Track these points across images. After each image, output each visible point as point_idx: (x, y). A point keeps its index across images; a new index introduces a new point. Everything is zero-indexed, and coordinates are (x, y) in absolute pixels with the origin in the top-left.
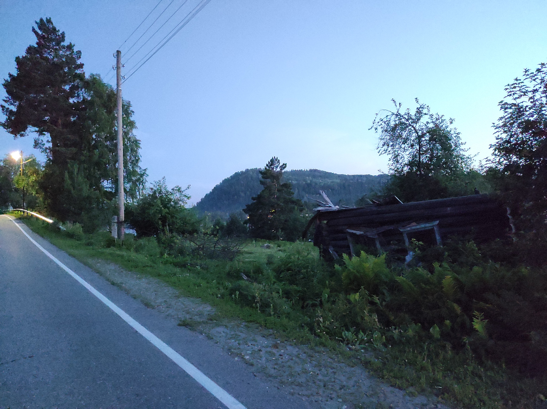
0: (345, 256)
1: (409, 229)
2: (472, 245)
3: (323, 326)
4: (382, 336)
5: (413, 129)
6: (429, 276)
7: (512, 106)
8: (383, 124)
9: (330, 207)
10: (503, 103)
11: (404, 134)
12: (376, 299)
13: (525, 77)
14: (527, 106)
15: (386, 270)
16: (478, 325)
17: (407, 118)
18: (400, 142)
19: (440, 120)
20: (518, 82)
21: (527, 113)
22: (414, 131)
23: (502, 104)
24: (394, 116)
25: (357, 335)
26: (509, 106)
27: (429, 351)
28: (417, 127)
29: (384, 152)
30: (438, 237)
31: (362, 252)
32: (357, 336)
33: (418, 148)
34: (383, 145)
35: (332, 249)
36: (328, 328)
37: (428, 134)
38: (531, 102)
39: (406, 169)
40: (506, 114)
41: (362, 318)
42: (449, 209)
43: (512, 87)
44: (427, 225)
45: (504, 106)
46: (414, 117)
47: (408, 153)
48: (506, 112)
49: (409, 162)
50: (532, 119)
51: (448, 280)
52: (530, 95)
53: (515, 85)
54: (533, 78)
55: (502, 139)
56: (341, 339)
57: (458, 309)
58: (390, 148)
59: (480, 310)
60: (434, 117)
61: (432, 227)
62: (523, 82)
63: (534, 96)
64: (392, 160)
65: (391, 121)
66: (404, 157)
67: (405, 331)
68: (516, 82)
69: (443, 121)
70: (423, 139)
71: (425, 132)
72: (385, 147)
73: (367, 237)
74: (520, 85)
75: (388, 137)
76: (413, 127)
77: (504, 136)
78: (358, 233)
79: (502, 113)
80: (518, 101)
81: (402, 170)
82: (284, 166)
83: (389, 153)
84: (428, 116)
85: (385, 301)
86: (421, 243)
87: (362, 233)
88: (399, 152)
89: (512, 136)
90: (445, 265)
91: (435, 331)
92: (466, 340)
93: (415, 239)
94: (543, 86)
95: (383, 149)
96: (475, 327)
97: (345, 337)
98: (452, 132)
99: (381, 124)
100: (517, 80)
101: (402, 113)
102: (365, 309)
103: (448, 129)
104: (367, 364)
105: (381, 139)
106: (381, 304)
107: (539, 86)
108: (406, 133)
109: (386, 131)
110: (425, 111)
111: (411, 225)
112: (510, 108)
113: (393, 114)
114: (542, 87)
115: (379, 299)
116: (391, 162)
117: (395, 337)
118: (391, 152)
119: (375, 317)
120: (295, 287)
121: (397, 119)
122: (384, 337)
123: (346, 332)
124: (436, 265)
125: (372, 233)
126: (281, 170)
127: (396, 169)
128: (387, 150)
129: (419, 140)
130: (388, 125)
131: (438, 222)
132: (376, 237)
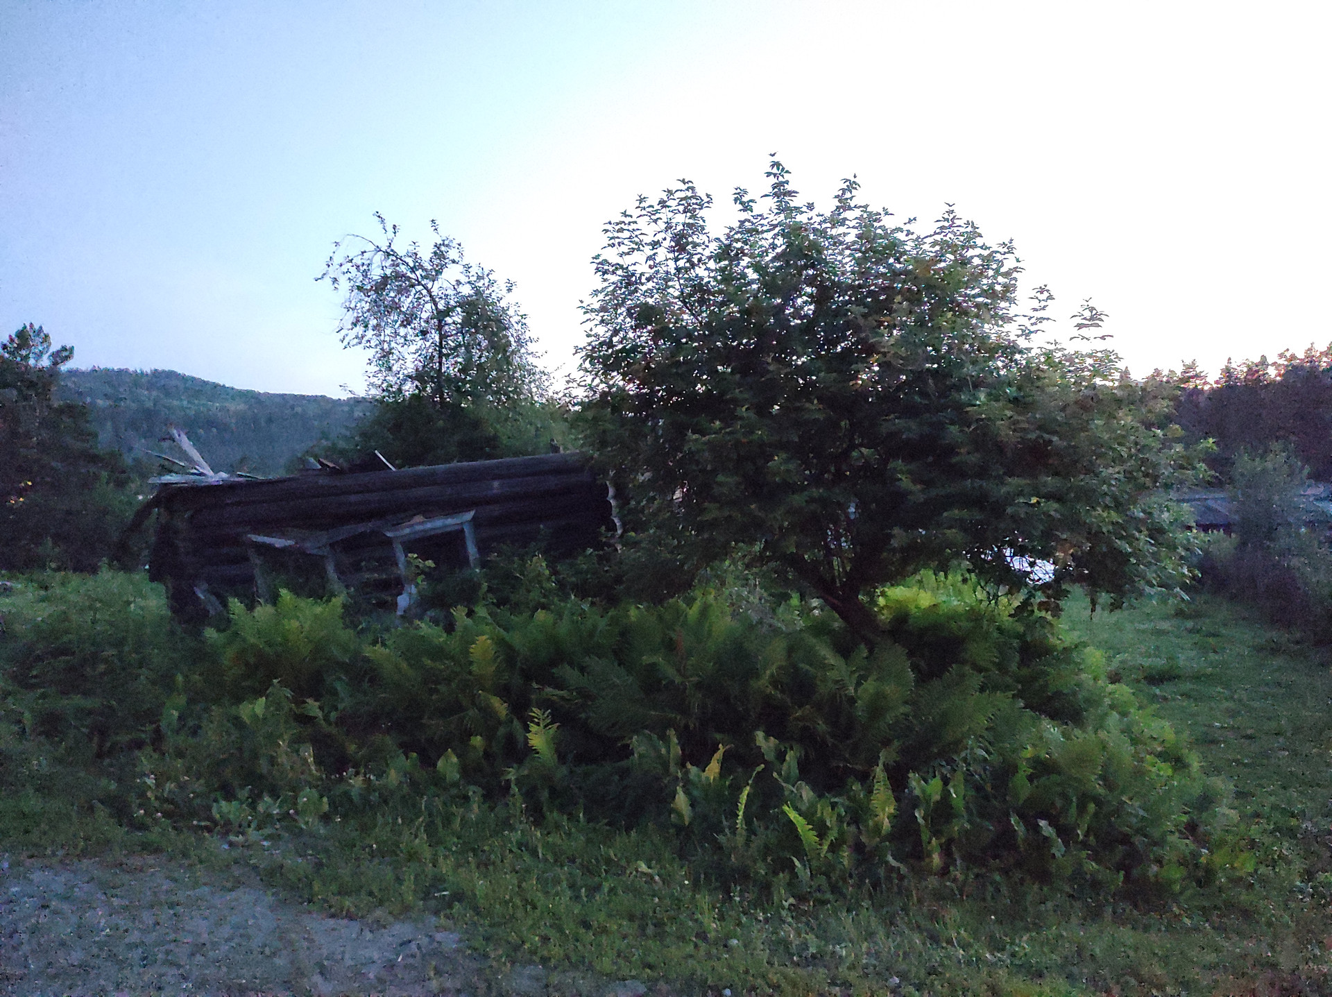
0: (236, 605)
1: (407, 531)
2: (539, 564)
3: (157, 798)
4: (322, 797)
5: (424, 292)
6: (441, 640)
7: (617, 269)
8: (353, 270)
9: (201, 474)
10: (600, 260)
11: (406, 303)
12: (313, 707)
13: (639, 212)
14: (642, 274)
15: (346, 635)
16: (539, 738)
17: (412, 264)
18: (396, 322)
19: (487, 280)
20: (627, 220)
21: (644, 288)
22: (428, 298)
23: (598, 261)
24: (380, 255)
25: (253, 806)
26: (611, 269)
27: (430, 815)
28: (435, 291)
29: (356, 340)
30: (472, 550)
31: (284, 592)
32: (254, 809)
33: (437, 338)
34: (355, 324)
35: (205, 586)
36: (171, 802)
37: (459, 309)
38: (651, 267)
39: (409, 388)
40: (606, 284)
41: (272, 761)
42: (496, 484)
43: (617, 228)
44: (450, 521)
45: (603, 268)
46: (427, 266)
47: (413, 348)
48: (605, 280)
49: (417, 370)
50: (651, 301)
51: (483, 646)
52: (648, 251)
53: (623, 226)
54: (653, 217)
55: (597, 335)
56: (208, 823)
57: (500, 707)
58: (370, 333)
59: (545, 704)
60: (473, 271)
61: (459, 527)
62: (636, 222)
63: (654, 254)
64: (374, 363)
65: (374, 266)
66: (404, 359)
67: (379, 776)
68: (623, 219)
69: (492, 283)
70: (449, 320)
71: (452, 303)
72: (359, 329)
73: (304, 553)
74: (630, 228)
75: (367, 307)
76: (426, 288)
77: (601, 330)
78: (279, 542)
79: (597, 282)
80: (627, 261)
81: (400, 390)
82: (65, 354)
83: (368, 345)
84: (461, 268)
85: (336, 709)
86: (430, 563)
87: (290, 543)
88: (393, 345)
89: (616, 332)
90: (481, 611)
91: (448, 765)
92: (512, 774)
93: (416, 555)
94: (669, 236)
95: (352, 334)
96: (531, 743)
97: (218, 816)
98: (511, 312)
99: (348, 271)
100: (625, 214)
101: (401, 253)
102: (280, 736)
103: (503, 304)
104: (272, 876)
105: (348, 309)
106: (326, 718)
107: (662, 235)
108: (409, 300)
109: (360, 288)
110: (453, 254)
111: (412, 522)
112: (614, 273)
113: (378, 249)
114: (668, 239)
115: (321, 708)
116: (374, 368)
117: (354, 793)
118: (373, 344)
119: (308, 753)
120: (77, 700)
121: (389, 262)
122: (325, 799)
123: (223, 803)
124: (459, 613)
125: (316, 543)
126: (55, 364)
127: (384, 385)
128: (363, 337)
129: (440, 321)
130: (365, 274)
131: (472, 513)
132: (326, 551)
